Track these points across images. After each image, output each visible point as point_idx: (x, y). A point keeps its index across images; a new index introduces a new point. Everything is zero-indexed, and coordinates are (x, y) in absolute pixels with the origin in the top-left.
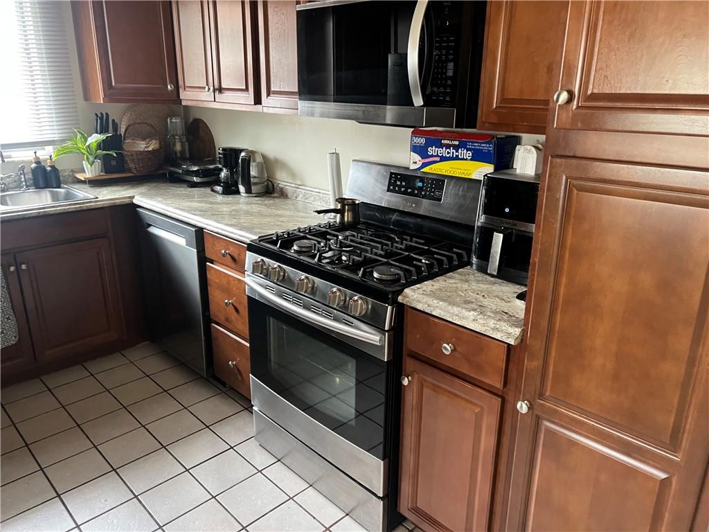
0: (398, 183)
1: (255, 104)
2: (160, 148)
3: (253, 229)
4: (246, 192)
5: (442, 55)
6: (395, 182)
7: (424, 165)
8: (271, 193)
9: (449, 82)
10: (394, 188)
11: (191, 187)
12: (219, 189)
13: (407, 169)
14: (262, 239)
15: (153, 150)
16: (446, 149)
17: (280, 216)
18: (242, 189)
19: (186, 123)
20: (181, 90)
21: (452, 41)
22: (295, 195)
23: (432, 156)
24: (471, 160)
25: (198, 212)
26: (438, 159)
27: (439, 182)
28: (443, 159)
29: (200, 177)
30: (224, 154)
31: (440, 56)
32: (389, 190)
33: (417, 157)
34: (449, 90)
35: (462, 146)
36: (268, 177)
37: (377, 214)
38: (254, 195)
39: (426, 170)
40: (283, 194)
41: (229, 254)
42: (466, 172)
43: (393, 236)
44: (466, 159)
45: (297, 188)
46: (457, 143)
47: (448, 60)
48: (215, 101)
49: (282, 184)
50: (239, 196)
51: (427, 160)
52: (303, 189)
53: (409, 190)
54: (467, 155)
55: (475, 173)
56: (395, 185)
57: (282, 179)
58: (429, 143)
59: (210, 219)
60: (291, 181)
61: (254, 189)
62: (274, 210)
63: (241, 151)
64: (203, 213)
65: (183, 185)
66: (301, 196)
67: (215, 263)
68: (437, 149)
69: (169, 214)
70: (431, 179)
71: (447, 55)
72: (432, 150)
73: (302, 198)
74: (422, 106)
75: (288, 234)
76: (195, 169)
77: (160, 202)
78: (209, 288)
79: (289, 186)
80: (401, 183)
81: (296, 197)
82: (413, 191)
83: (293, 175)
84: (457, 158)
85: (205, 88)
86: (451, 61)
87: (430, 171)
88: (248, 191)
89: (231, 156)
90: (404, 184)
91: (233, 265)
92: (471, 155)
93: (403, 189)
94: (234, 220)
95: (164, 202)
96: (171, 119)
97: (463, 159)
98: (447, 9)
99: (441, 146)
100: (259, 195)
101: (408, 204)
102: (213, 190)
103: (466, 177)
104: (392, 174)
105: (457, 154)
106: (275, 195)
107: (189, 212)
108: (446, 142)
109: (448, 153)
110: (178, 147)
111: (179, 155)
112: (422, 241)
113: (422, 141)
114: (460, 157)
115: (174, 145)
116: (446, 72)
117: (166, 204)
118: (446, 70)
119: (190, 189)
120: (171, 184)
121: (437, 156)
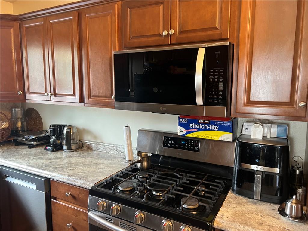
0: (170, 142)
1: (80, 102)
2: (9, 126)
3: (87, 177)
4: (68, 149)
5: (215, 78)
6: (168, 141)
7: (187, 133)
8: (81, 148)
9: (221, 93)
10: (167, 145)
11: (31, 148)
12: (50, 148)
13: (176, 134)
14: (98, 185)
15: (5, 128)
16: (201, 125)
17: (97, 164)
18: (65, 147)
19: (24, 111)
20: (27, 95)
21: (221, 72)
22: (98, 148)
23: (193, 128)
24: (218, 130)
25: (44, 168)
26: (196, 130)
27: (196, 141)
28: (200, 130)
29: (36, 142)
30: (53, 129)
31: (214, 79)
32: (164, 146)
33: (182, 129)
34: (220, 97)
35: (212, 123)
36: (80, 139)
37: (155, 159)
38: (72, 150)
39: (189, 135)
40: (89, 148)
41: (71, 194)
42: (215, 137)
43: (176, 174)
44: (215, 130)
45: (98, 144)
46: (208, 122)
47: (219, 81)
48: (51, 100)
49: (88, 142)
50: (63, 152)
51: (189, 131)
52: (103, 145)
53: (177, 146)
54: (215, 128)
55: (221, 137)
56: (167, 143)
57: (88, 140)
58: (190, 122)
59: (55, 172)
60: (94, 141)
61: (73, 147)
62: (90, 160)
63: (64, 126)
64: (48, 167)
65: (25, 147)
66: (102, 149)
67: (58, 199)
68: (195, 125)
69: (24, 170)
70: (190, 140)
71: (218, 78)
72: (192, 125)
73: (102, 150)
74: (202, 105)
75: (112, 178)
76: (33, 137)
77: (14, 162)
78: (53, 215)
79: (93, 144)
80: (172, 142)
81: (98, 150)
82: (180, 146)
83: (95, 137)
84: (209, 129)
85: (44, 94)
86: (221, 82)
87: (192, 136)
88: (69, 148)
89: (57, 130)
90: (173, 142)
91: (74, 201)
92: (218, 128)
93: (173, 145)
94: (71, 171)
95: (18, 161)
96: (15, 109)
97: (213, 130)
98: (217, 55)
99: (199, 123)
100: (75, 150)
101: (178, 153)
102: (46, 149)
103: (215, 139)
104: (165, 137)
105: (209, 127)
106: (84, 149)
107: (38, 167)
108: (201, 121)
109: (203, 127)
110: (19, 124)
111: (20, 129)
112: (194, 176)
113: (186, 121)
114: (211, 129)
115: (17, 123)
116: (218, 88)
117: (20, 163)
118: (218, 87)
119: (30, 150)
120: (17, 147)
121: (196, 128)
